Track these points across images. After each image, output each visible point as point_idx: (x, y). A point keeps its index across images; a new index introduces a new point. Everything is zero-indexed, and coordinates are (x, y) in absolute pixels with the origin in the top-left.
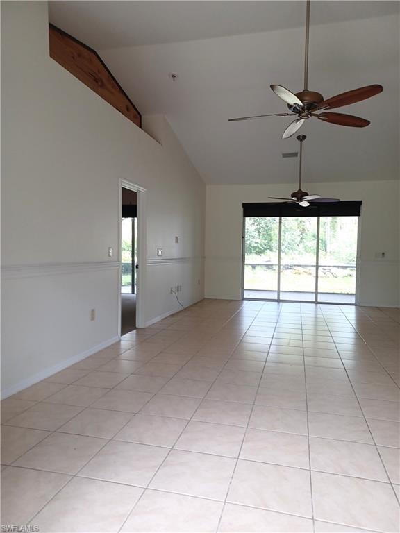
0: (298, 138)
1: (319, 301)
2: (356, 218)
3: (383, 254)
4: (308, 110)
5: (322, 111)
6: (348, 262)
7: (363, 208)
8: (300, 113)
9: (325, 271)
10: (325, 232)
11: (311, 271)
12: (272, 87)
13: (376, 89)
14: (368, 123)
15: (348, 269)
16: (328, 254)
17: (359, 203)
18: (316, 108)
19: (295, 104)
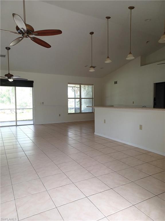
0: (6, 48)
1: (18, 125)
2: (31, 88)
3: (43, 103)
4: (27, 34)
5: (34, 36)
6: (20, 106)
7: (34, 84)
8: (23, 34)
9: (11, 111)
10: (9, 94)
11: (5, 112)
12: (14, 15)
13: (59, 32)
14: (50, 46)
15: (21, 110)
16: (11, 103)
17: (32, 82)
18: (31, 34)
19: (22, 28)
